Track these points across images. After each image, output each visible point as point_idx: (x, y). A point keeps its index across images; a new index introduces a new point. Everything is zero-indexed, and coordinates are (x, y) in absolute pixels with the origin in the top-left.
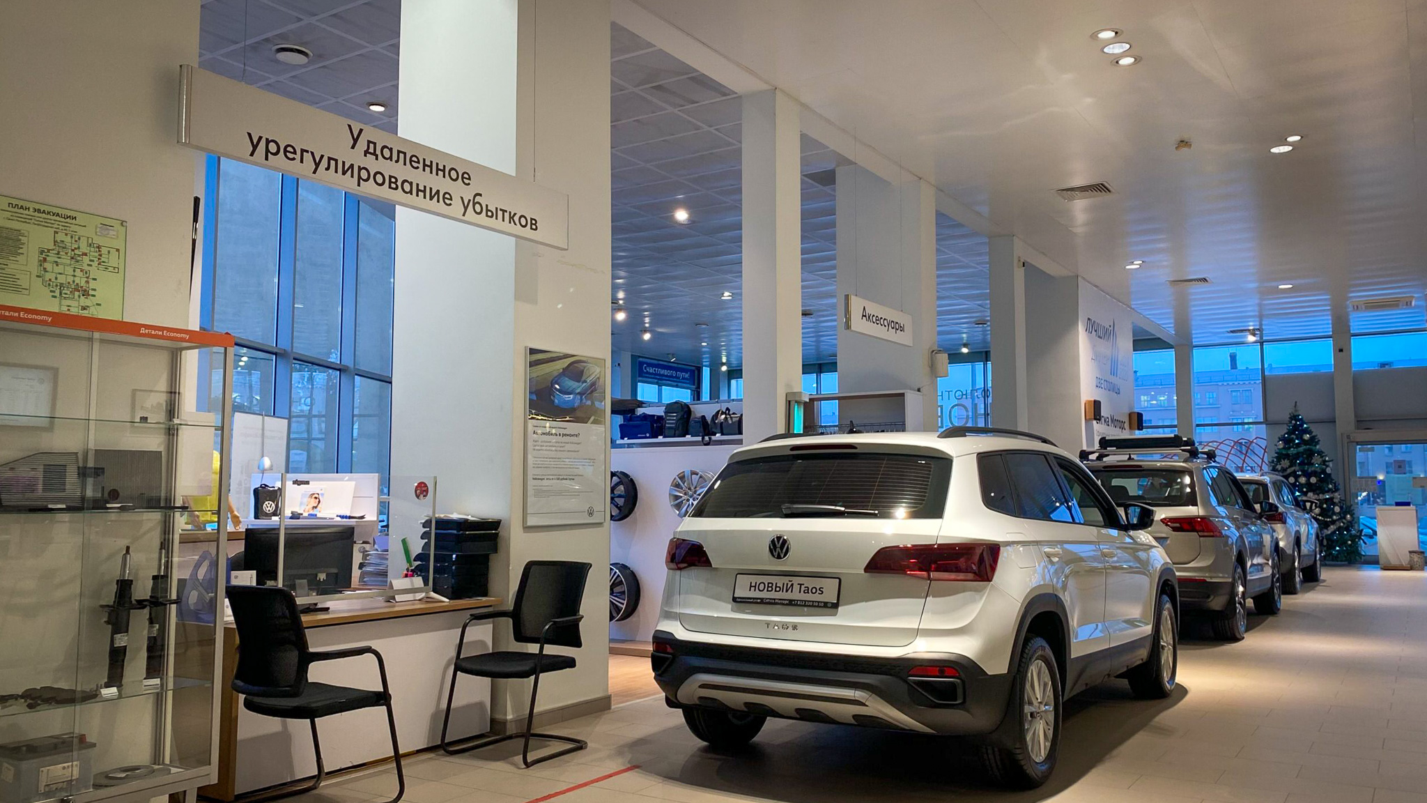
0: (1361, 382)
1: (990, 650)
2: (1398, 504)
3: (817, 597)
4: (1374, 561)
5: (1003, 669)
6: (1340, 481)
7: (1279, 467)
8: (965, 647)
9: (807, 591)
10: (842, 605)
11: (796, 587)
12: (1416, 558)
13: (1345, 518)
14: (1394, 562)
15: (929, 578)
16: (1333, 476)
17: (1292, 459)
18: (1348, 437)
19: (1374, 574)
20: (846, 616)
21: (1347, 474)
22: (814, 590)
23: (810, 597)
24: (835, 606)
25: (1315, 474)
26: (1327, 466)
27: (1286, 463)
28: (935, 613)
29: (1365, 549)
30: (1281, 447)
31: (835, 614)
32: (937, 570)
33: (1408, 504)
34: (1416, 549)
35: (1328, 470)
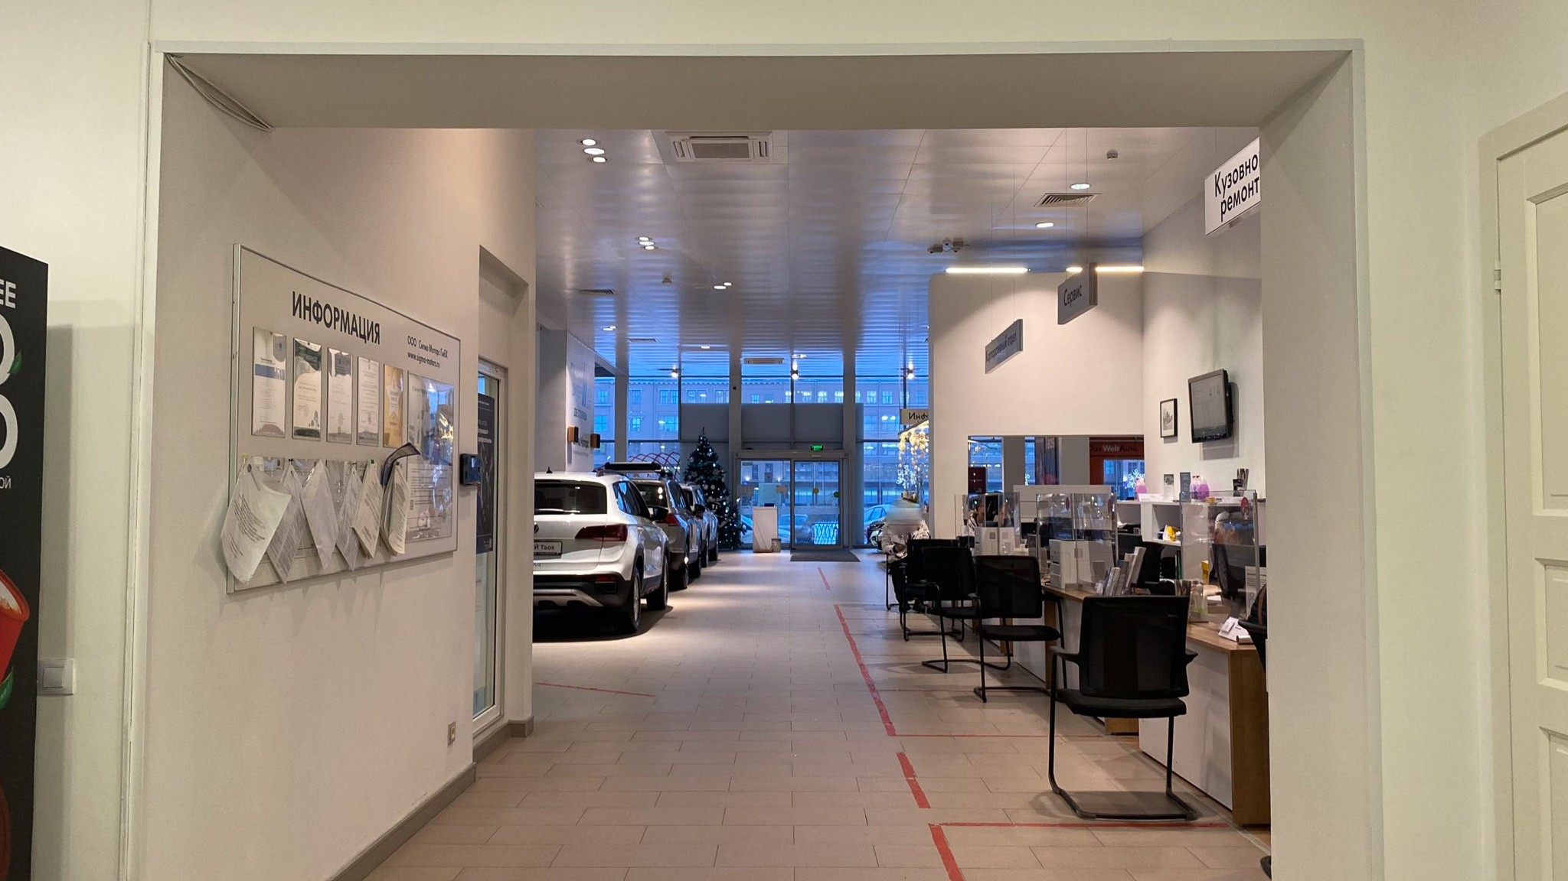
0: (748, 411)
1: (626, 570)
2: (766, 505)
3: (551, 551)
4: (749, 548)
5: (629, 579)
6: (730, 488)
7: (690, 477)
8: (617, 569)
9: (545, 548)
10: (565, 553)
11: (540, 547)
12: (776, 543)
13: (732, 515)
14: (762, 547)
15: (603, 541)
16: (726, 484)
17: (700, 471)
18: (737, 455)
19: (749, 555)
20: (565, 559)
21: (735, 481)
22: (549, 548)
23: (547, 551)
24: (560, 554)
25: (714, 482)
26: (722, 477)
27: (694, 474)
28: (605, 555)
29: (745, 538)
30: (692, 461)
31: (560, 558)
32: (607, 536)
33: (772, 505)
34: (776, 537)
35: (723, 480)
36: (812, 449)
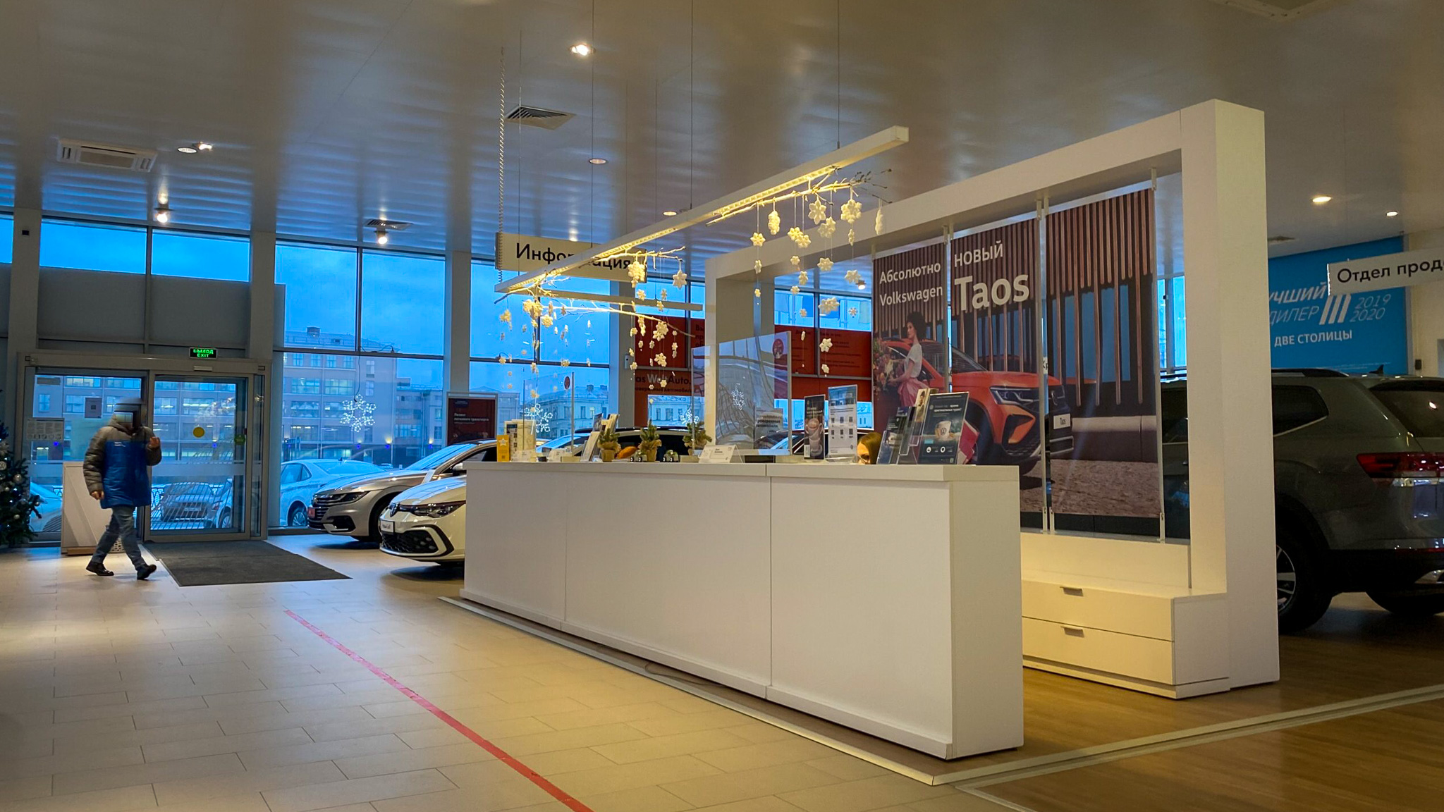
13: (12, 479)
18: (28, 358)
21: (19, 413)
36: (195, 355)
